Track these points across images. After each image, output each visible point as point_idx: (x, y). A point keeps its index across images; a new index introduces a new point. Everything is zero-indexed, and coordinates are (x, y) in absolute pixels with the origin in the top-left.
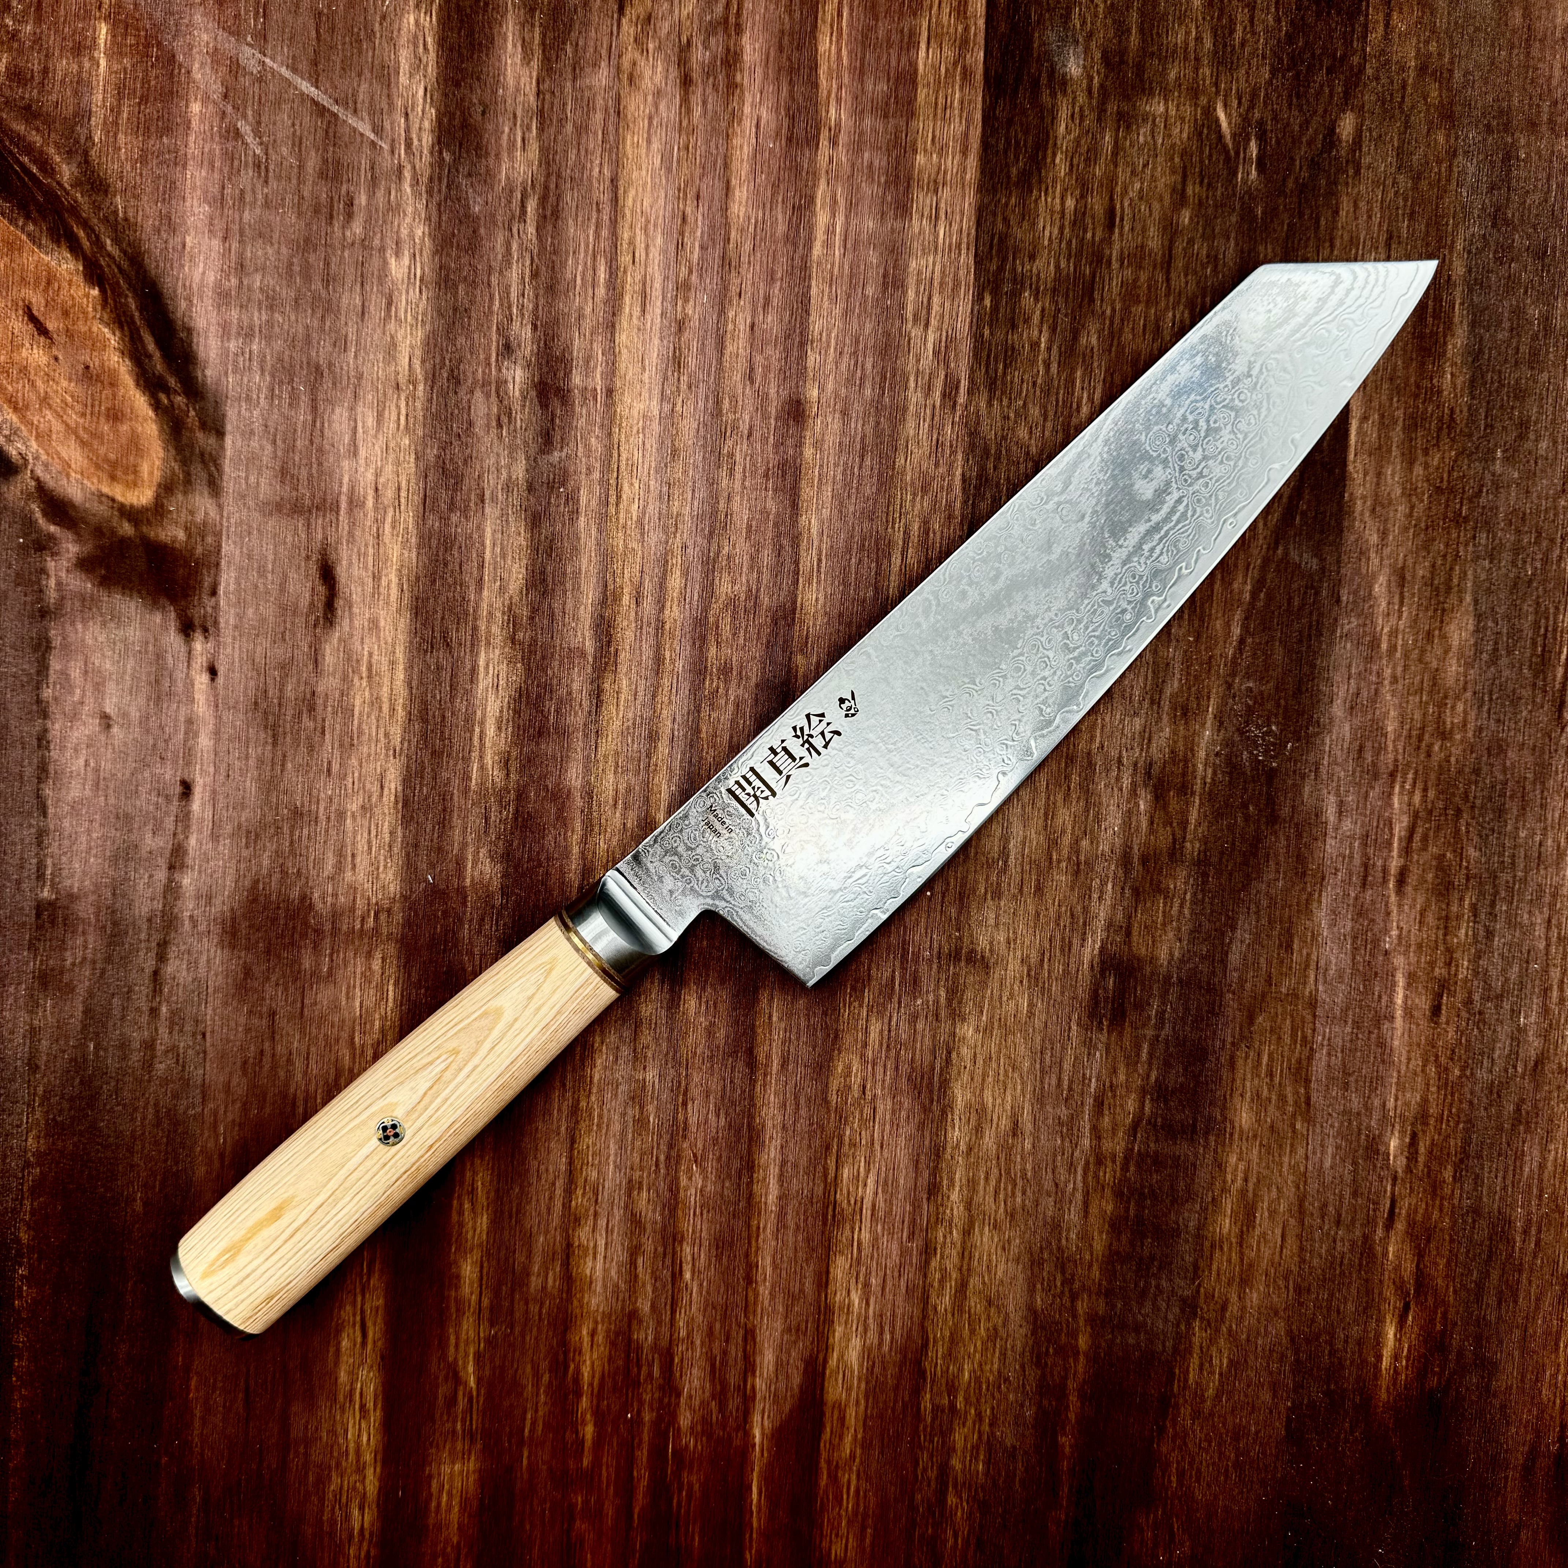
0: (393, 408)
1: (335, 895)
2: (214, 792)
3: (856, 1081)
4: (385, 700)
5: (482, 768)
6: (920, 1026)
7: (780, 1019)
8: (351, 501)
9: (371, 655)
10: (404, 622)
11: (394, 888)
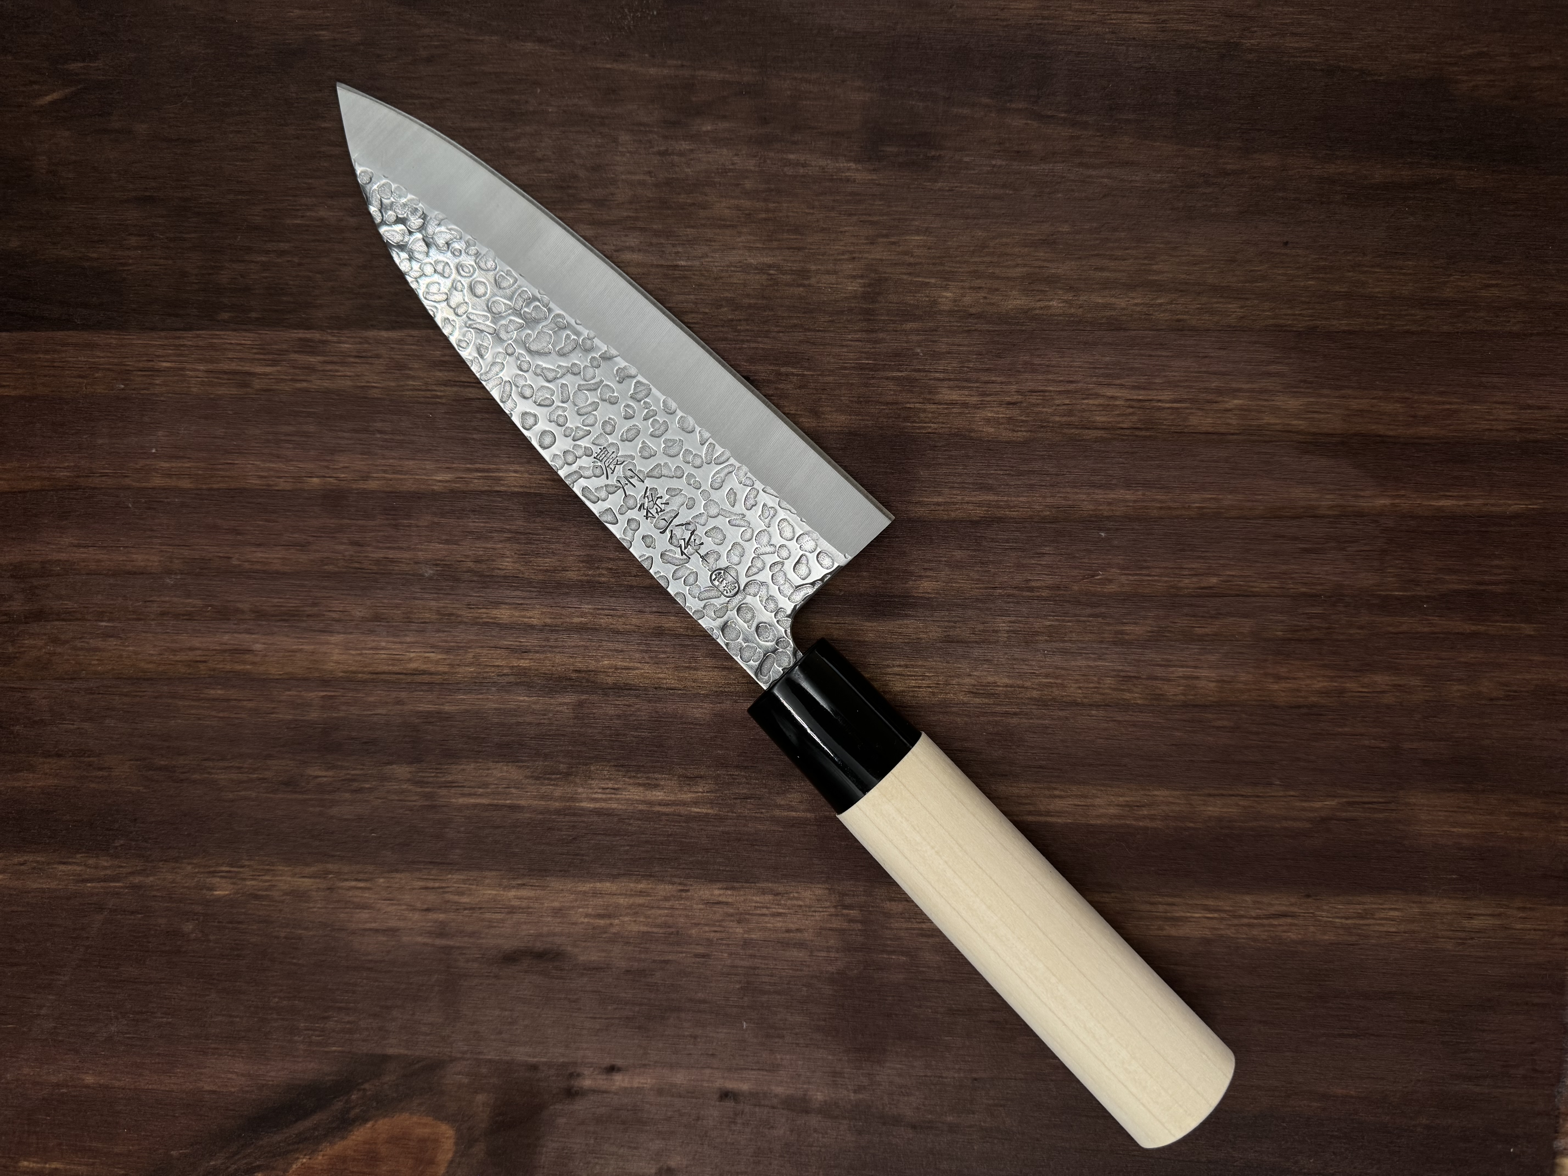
0: (350, 893)
1: (828, 949)
2: (729, 1070)
3: (1003, 413)
4: (631, 901)
5: (696, 803)
6: (944, 348)
7: (940, 494)
8: (441, 935)
9: (587, 915)
10: (555, 883)
11: (819, 890)
